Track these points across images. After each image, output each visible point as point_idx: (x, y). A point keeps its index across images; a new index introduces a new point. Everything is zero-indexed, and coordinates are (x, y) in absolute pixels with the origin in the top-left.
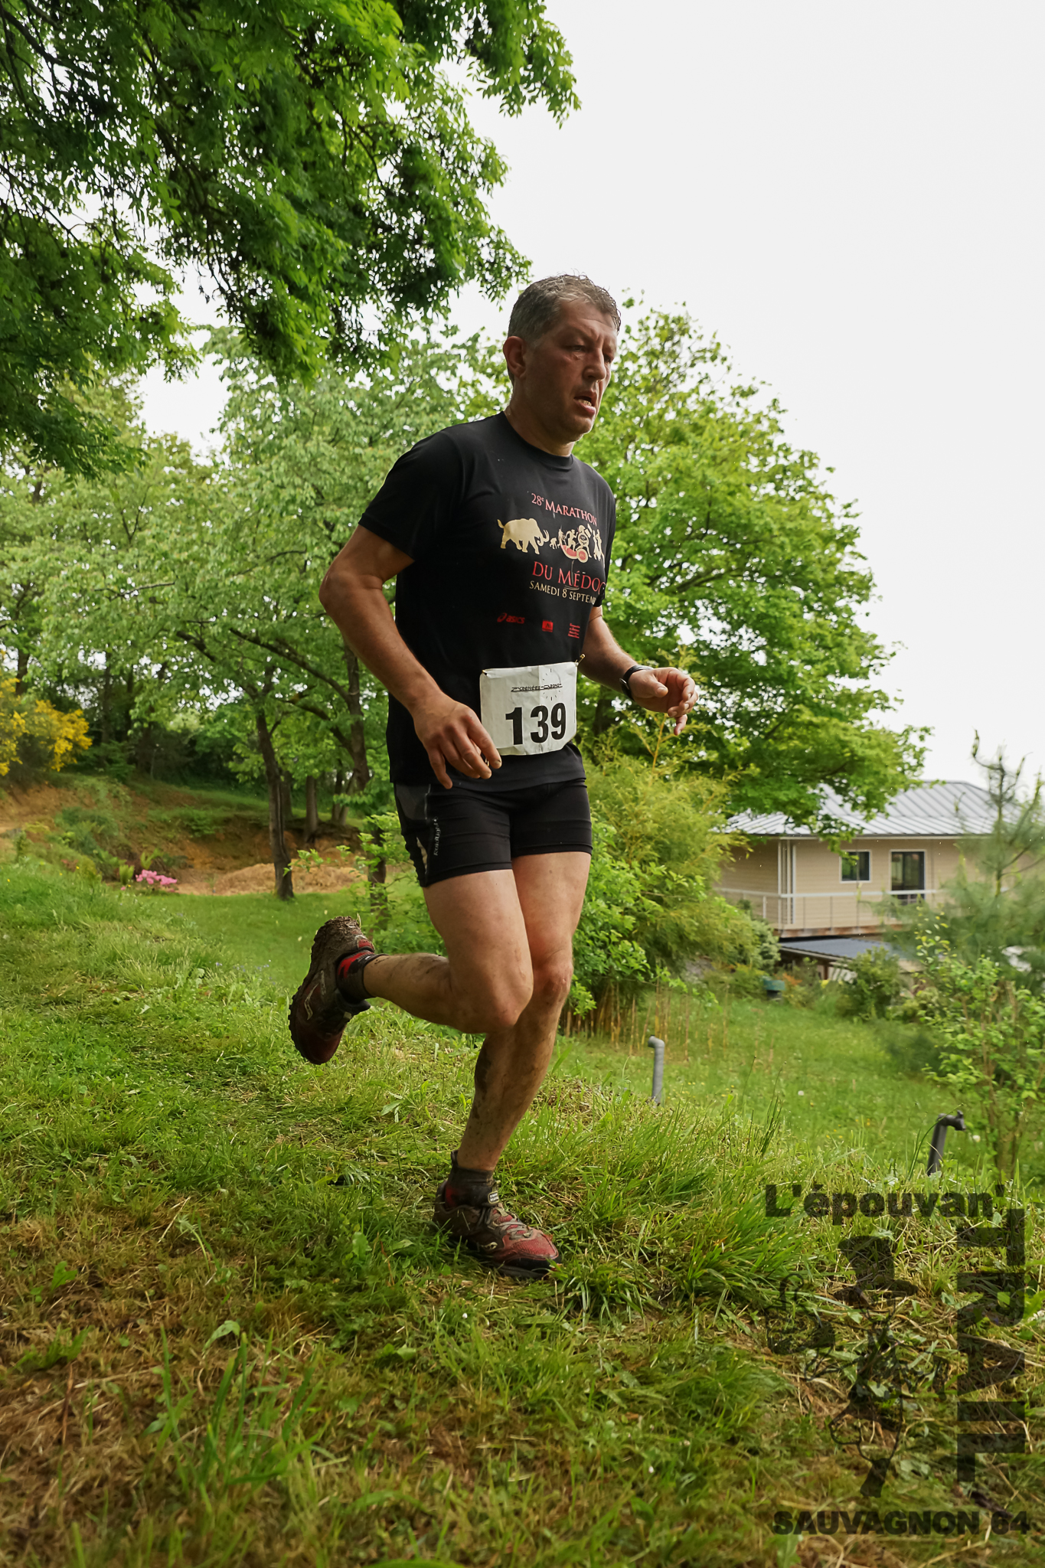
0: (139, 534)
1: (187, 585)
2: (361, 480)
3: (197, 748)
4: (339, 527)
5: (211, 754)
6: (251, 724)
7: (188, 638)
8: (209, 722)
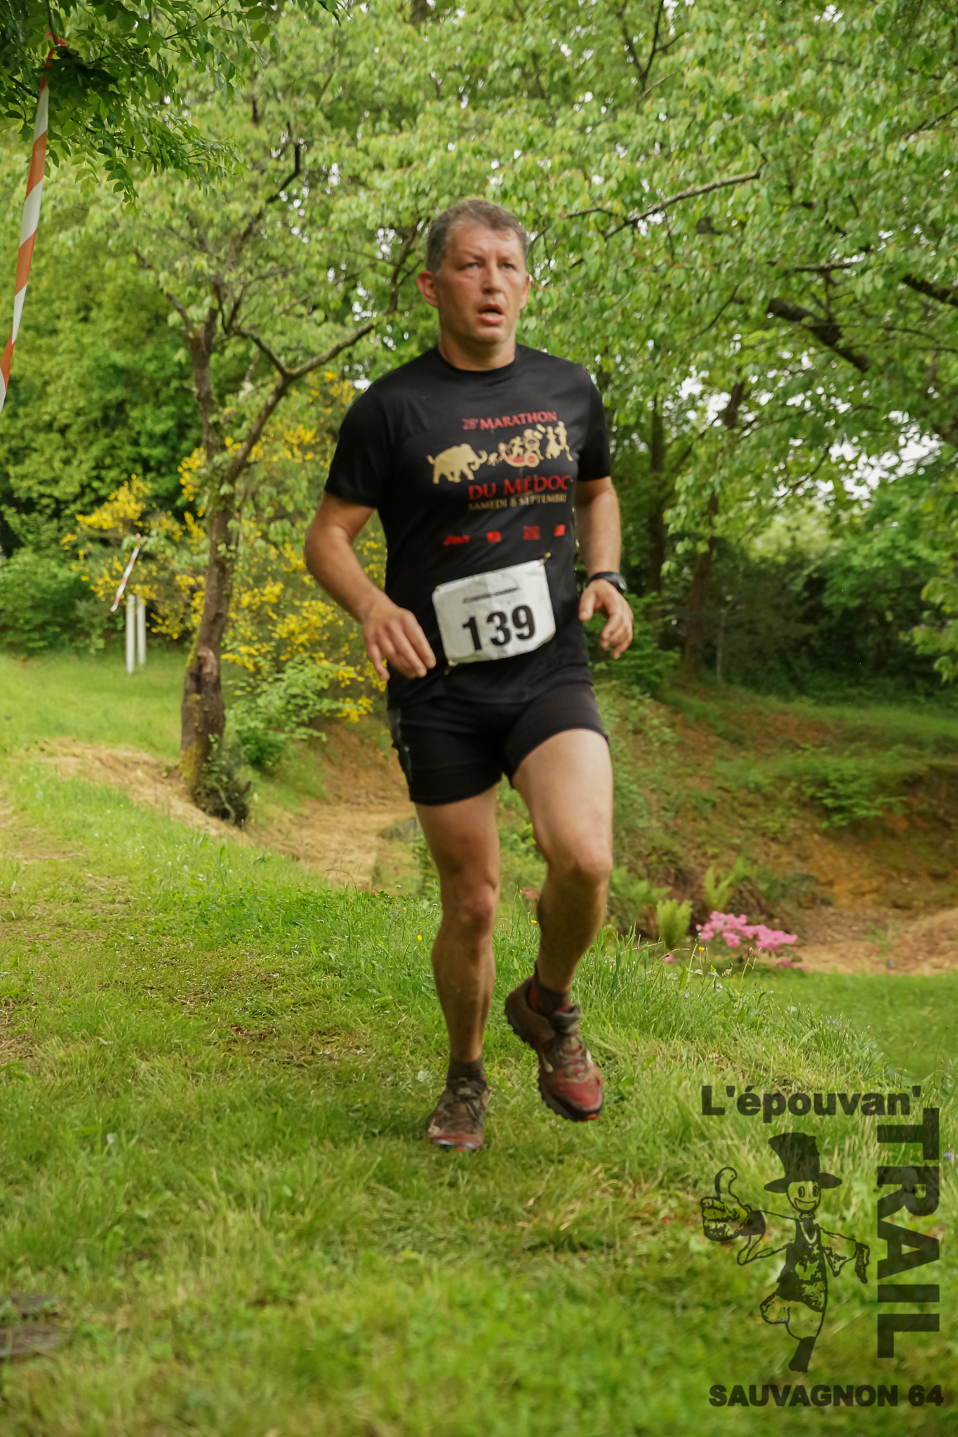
0: (663, 63)
1: (790, 174)
7: (794, 317)
8: (855, 530)
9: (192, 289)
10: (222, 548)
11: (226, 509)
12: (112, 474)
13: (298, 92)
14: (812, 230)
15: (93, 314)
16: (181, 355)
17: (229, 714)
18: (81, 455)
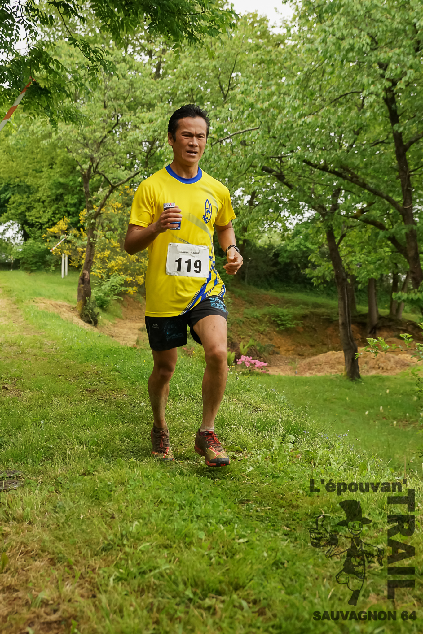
0: (230, 92)
1: (269, 128)
2: (409, 24)
3: (280, 260)
4: (392, 66)
5: (291, 263)
6: (322, 238)
7: (270, 171)
8: (288, 238)
9: (83, 159)
10: (91, 239)
11: (93, 227)
12: (58, 216)
13: (118, 99)
14: (275, 145)
15: (54, 166)
16: (80, 179)
17: (92, 291)
18: (48, 210)
